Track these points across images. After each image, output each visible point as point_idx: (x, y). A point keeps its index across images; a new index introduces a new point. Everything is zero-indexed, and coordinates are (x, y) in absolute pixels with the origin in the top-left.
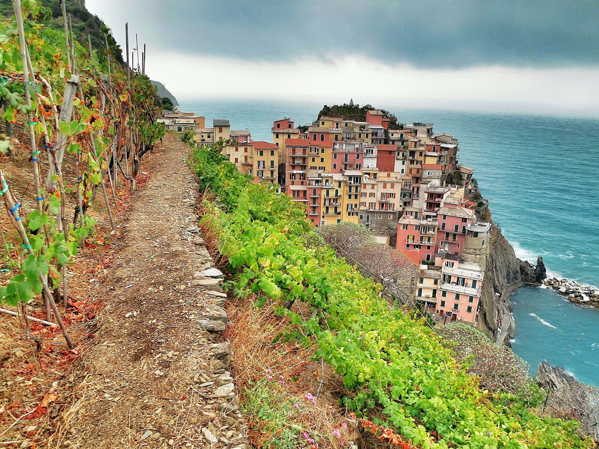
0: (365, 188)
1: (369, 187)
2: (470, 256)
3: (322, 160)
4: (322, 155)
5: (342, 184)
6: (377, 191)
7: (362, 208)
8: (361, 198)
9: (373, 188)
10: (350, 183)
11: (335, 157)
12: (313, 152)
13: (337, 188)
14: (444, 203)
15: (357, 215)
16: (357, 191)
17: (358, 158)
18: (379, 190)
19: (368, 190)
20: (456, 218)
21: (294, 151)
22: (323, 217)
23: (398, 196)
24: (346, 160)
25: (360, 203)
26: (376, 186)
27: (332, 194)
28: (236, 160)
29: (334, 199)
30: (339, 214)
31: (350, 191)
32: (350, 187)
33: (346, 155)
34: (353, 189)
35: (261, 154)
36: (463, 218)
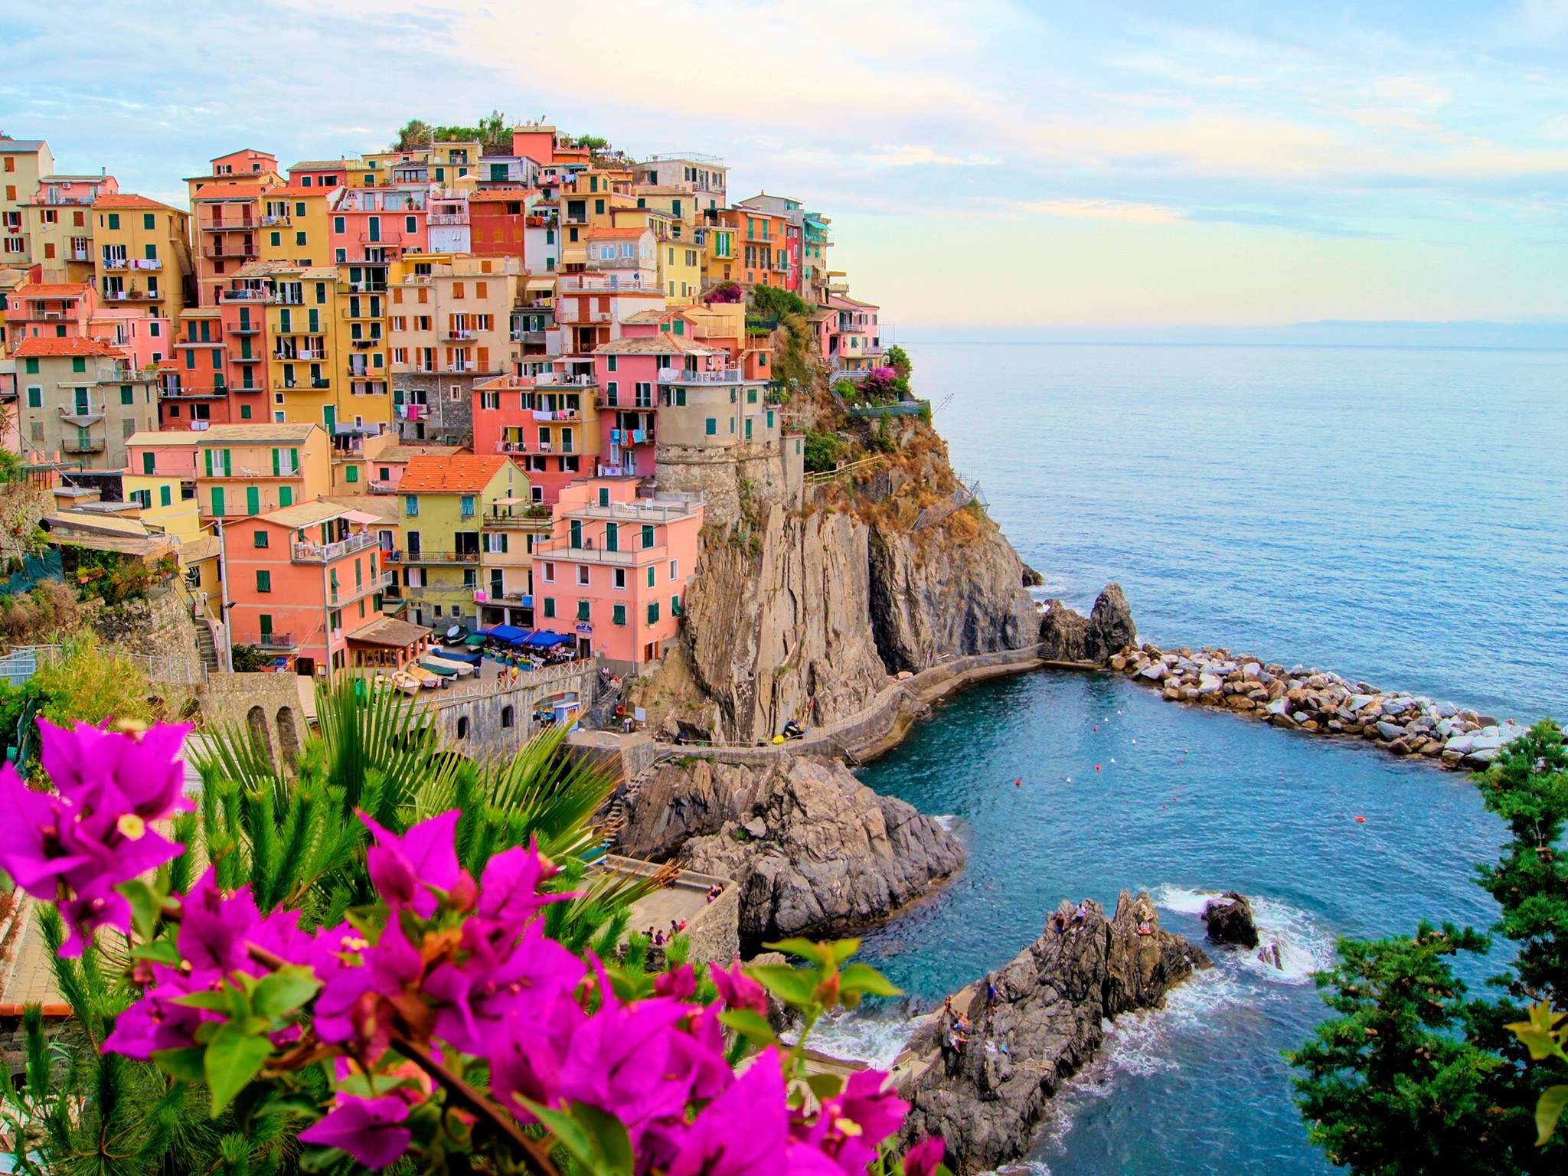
0: (398, 299)
1: (411, 296)
2: (670, 469)
3: (301, 239)
4: (299, 224)
5: (329, 290)
6: (437, 308)
7: (398, 367)
8: (391, 334)
9: (423, 300)
10: (355, 289)
11: (340, 228)
12: (275, 218)
13: (315, 305)
14: (623, 326)
15: (385, 392)
16: (375, 311)
17: (411, 227)
18: (443, 307)
19: (411, 308)
20: (643, 360)
21: (217, 211)
22: (280, 398)
23: (502, 323)
24: (375, 236)
25: (389, 350)
26: (430, 294)
27: (299, 323)
28: (50, 251)
29: (306, 339)
30: (326, 384)
31: (355, 312)
32: (355, 302)
33: (374, 222)
34: (365, 306)
35: (114, 223)
36: (658, 357)
